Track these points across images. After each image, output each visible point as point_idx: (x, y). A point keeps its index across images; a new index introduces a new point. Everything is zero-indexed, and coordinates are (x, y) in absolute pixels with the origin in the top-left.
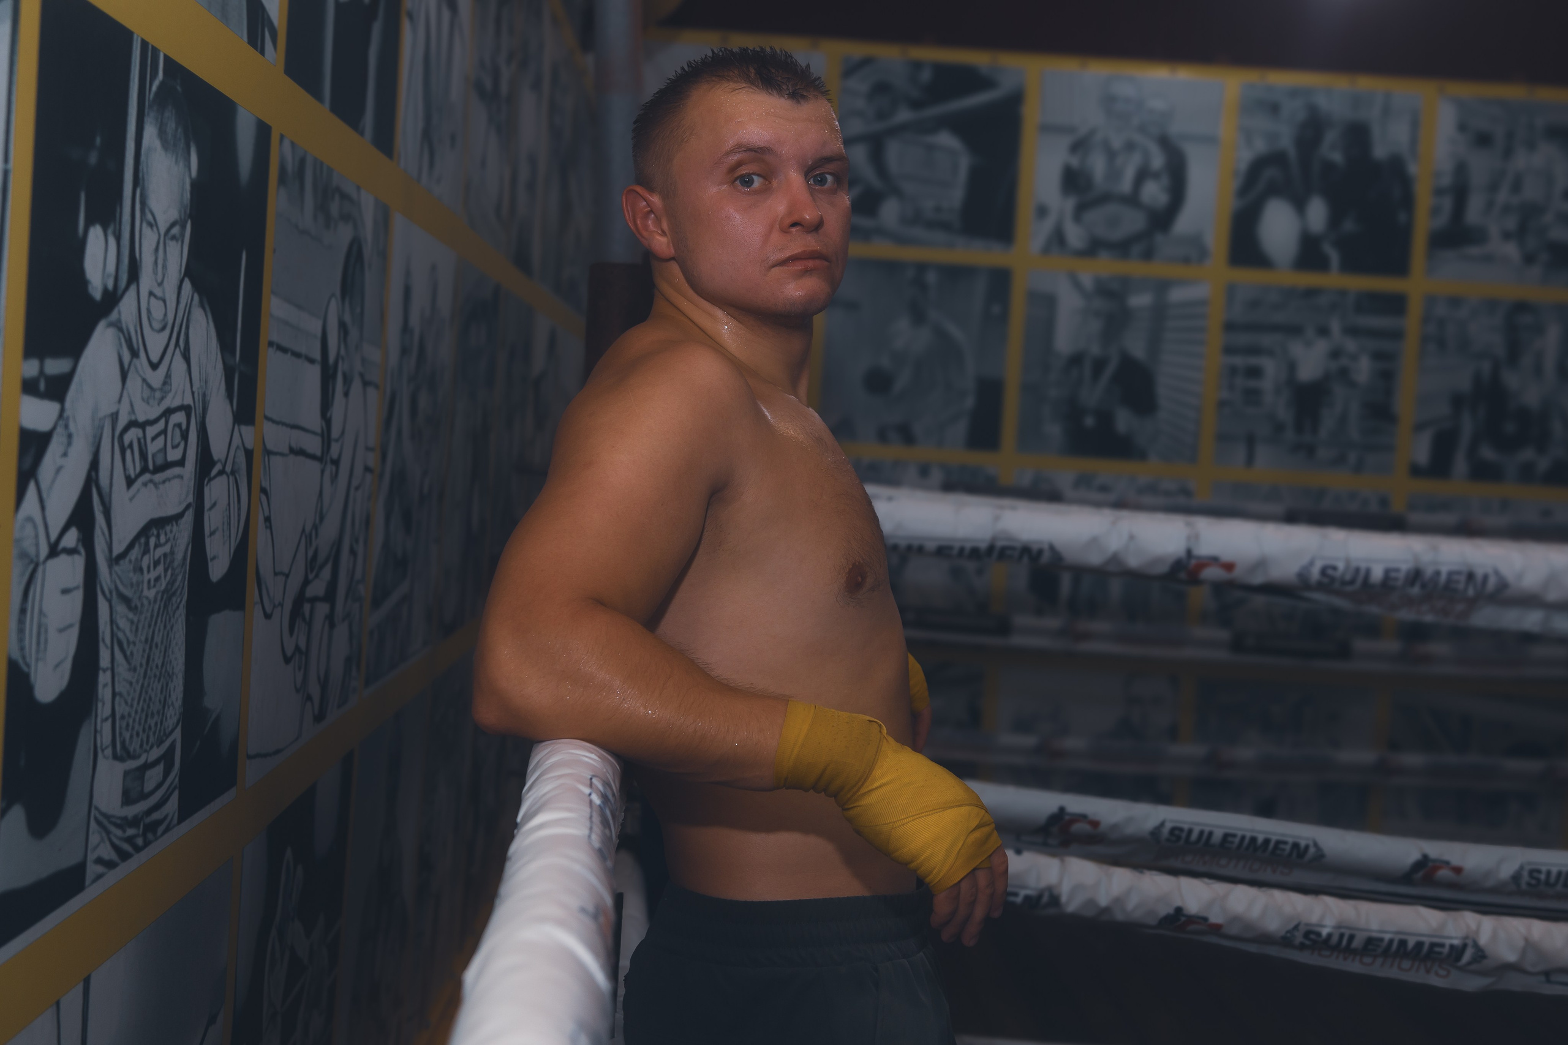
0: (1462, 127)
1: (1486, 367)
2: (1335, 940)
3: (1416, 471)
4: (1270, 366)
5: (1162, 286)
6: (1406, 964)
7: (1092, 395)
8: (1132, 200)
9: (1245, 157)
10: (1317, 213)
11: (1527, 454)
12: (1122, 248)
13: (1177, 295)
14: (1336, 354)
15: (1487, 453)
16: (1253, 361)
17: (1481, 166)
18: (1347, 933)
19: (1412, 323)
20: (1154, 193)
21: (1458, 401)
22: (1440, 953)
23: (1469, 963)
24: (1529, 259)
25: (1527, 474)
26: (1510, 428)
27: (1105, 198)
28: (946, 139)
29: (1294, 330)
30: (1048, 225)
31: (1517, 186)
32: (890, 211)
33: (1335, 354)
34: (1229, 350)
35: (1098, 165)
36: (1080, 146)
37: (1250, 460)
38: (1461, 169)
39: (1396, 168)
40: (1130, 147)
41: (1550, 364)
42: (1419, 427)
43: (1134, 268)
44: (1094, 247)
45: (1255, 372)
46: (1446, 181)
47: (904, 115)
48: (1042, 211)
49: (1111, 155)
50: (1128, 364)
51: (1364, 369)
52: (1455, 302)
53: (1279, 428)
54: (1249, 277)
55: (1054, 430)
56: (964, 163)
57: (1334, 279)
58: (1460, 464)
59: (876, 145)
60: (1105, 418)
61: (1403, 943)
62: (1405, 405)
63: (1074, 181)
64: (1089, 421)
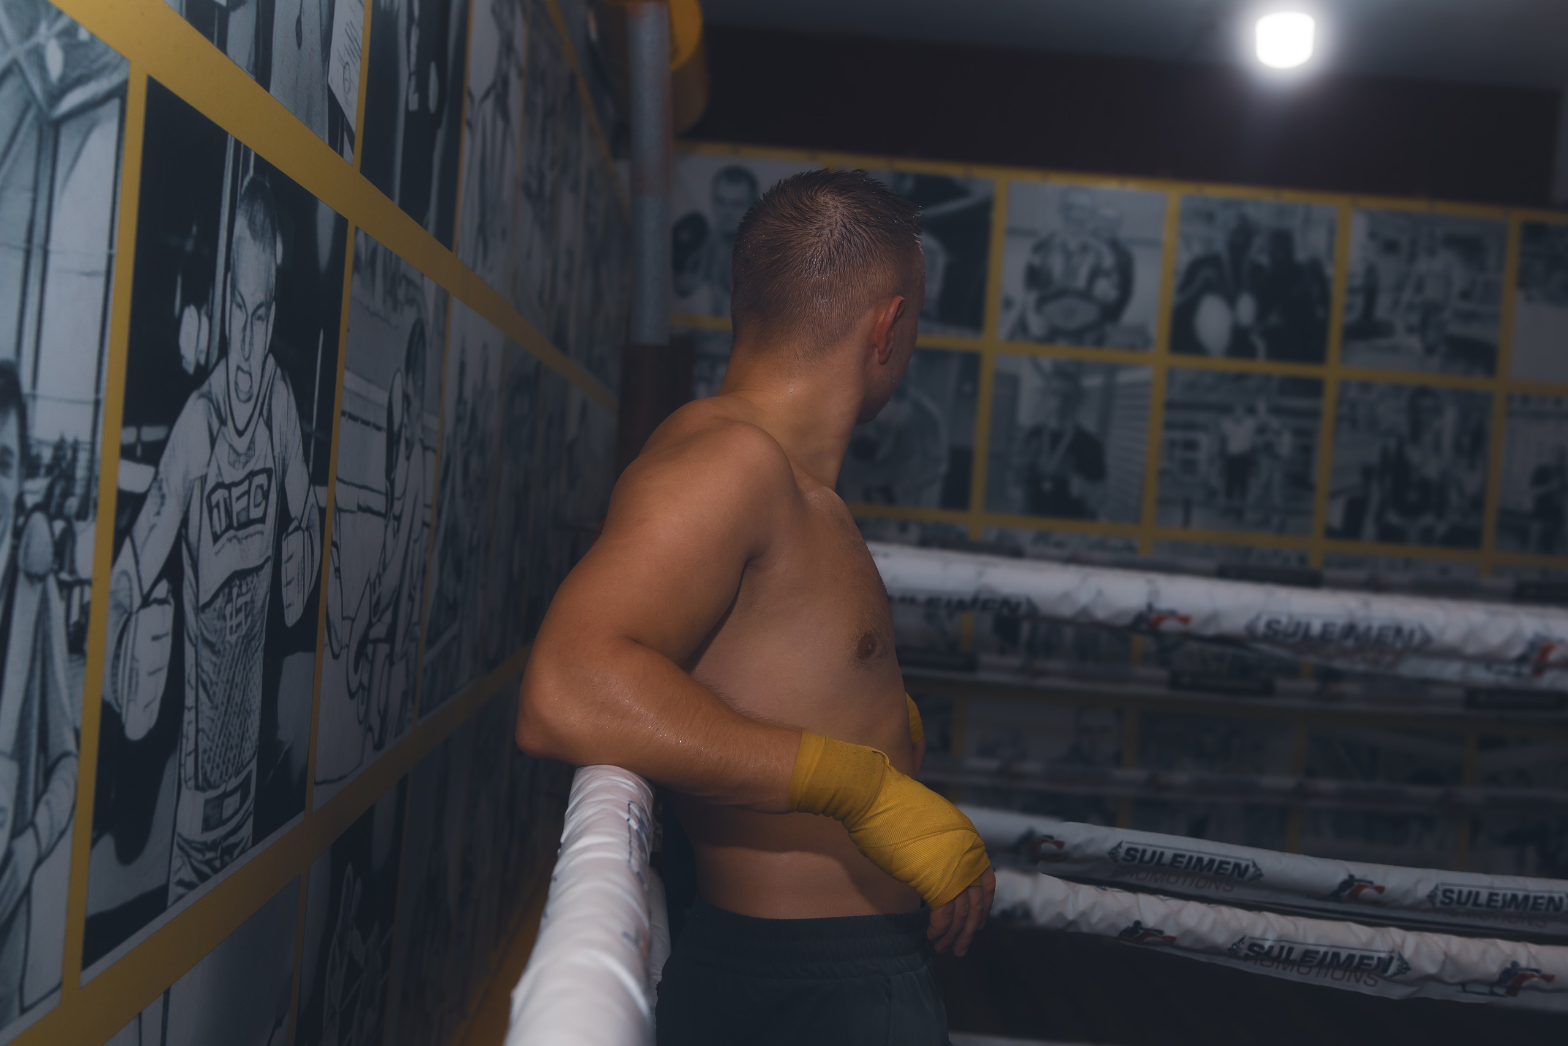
0: (1372, 235)
1: (1392, 443)
2: (1276, 952)
3: (1331, 533)
4: (1205, 442)
5: (1111, 370)
6: (1338, 974)
7: (1050, 463)
8: (1086, 295)
9: (1184, 259)
10: (1247, 308)
11: (1428, 519)
12: (1077, 336)
13: (1125, 377)
14: (1262, 430)
15: (1393, 518)
16: (1190, 435)
17: (1389, 269)
18: (1287, 946)
19: (1328, 404)
20: (1105, 288)
21: (1367, 473)
22: (1370, 965)
23: (1395, 974)
24: (1430, 350)
25: (1427, 537)
26: (1412, 496)
27: (1063, 293)
28: (925, 241)
29: (1225, 409)
30: (1013, 316)
31: (1419, 287)
34: (1169, 426)
35: (1056, 264)
36: (1042, 247)
37: (1187, 522)
38: (1371, 272)
39: (1315, 271)
40: (1085, 248)
41: (1447, 441)
42: (1334, 495)
43: (1087, 353)
44: (1053, 335)
45: (1191, 445)
46: (1358, 281)
48: (1008, 304)
49: (1068, 255)
50: (1081, 437)
51: (1286, 444)
52: (1366, 386)
53: (1212, 494)
54: (1187, 363)
55: (1017, 493)
56: (941, 260)
57: (1261, 366)
58: (1369, 528)
60: (1061, 483)
61: (1336, 955)
62: (1322, 475)
63: (1035, 277)
64: (1047, 486)
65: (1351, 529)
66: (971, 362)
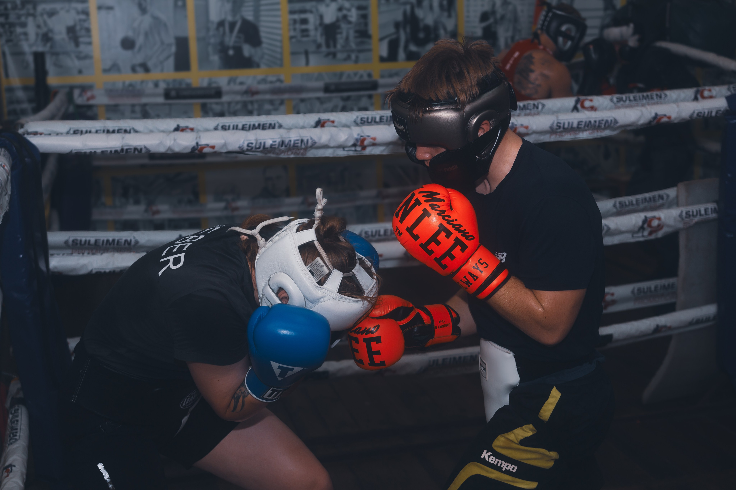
1: (408, 8)
3: (382, 59)
7: (231, 40)
15: (413, 48)
16: (303, 16)
21: (397, 25)
26: (421, 35)
33: (340, 9)
34: (292, 12)
37: (307, 63)
42: (381, 39)
45: (304, 21)
50: (245, 22)
51: (354, 15)
53: (319, 46)
55: (215, 58)
58: (402, 55)
60: (238, 50)
62: (374, 30)
64: (231, 52)
65: (392, 56)
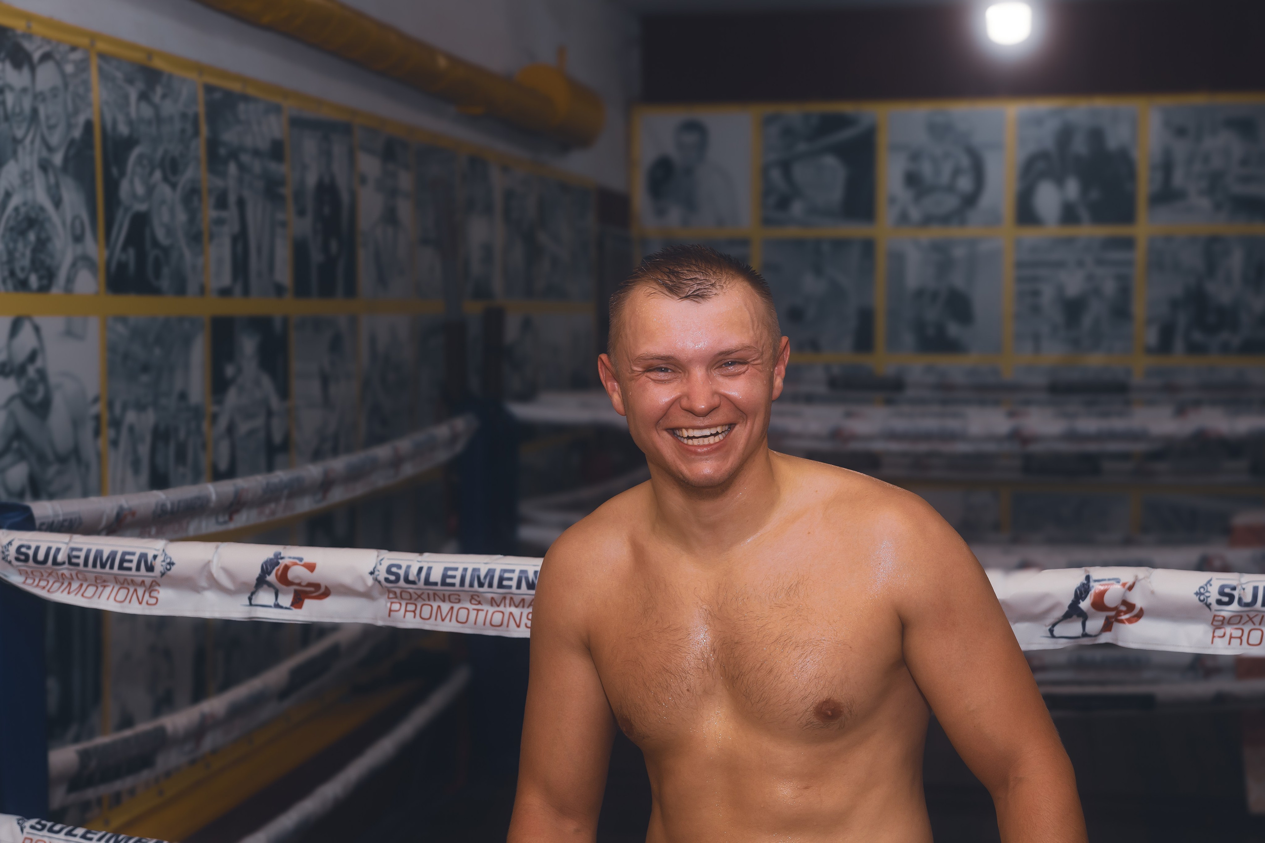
0: (1166, 124)
1: (1193, 280)
3: (1149, 351)
4: (1047, 290)
5: (973, 243)
8: (950, 188)
10: (1072, 188)
11: (1225, 336)
12: (945, 220)
13: (983, 248)
14: (1090, 278)
15: (1198, 336)
16: (1035, 286)
17: (1181, 149)
19: (1140, 254)
20: (965, 184)
21: (1175, 304)
24: (1218, 207)
25: (1225, 349)
26: (1212, 319)
27: (933, 189)
28: (830, 161)
29: (1060, 265)
30: (897, 209)
31: (1206, 160)
32: (797, 208)
34: (1019, 280)
35: (926, 169)
36: (915, 156)
37: (1037, 351)
38: (1167, 152)
39: (1123, 156)
40: (947, 155)
41: (1236, 275)
42: (1149, 323)
43: (954, 232)
44: (928, 220)
45: (1036, 293)
46: (1158, 160)
47: (802, 147)
48: (892, 200)
49: (935, 161)
50: (953, 294)
51: (1110, 287)
52: (1169, 239)
53: (1055, 328)
56: (842, 174)
58: (1179, 344)
59: (786, 167)
60: (941, 328)
62: (1139, 308)
63: (912, 180)
64: (931, 331)
65: (1165, 345)
66: (868, 247)
